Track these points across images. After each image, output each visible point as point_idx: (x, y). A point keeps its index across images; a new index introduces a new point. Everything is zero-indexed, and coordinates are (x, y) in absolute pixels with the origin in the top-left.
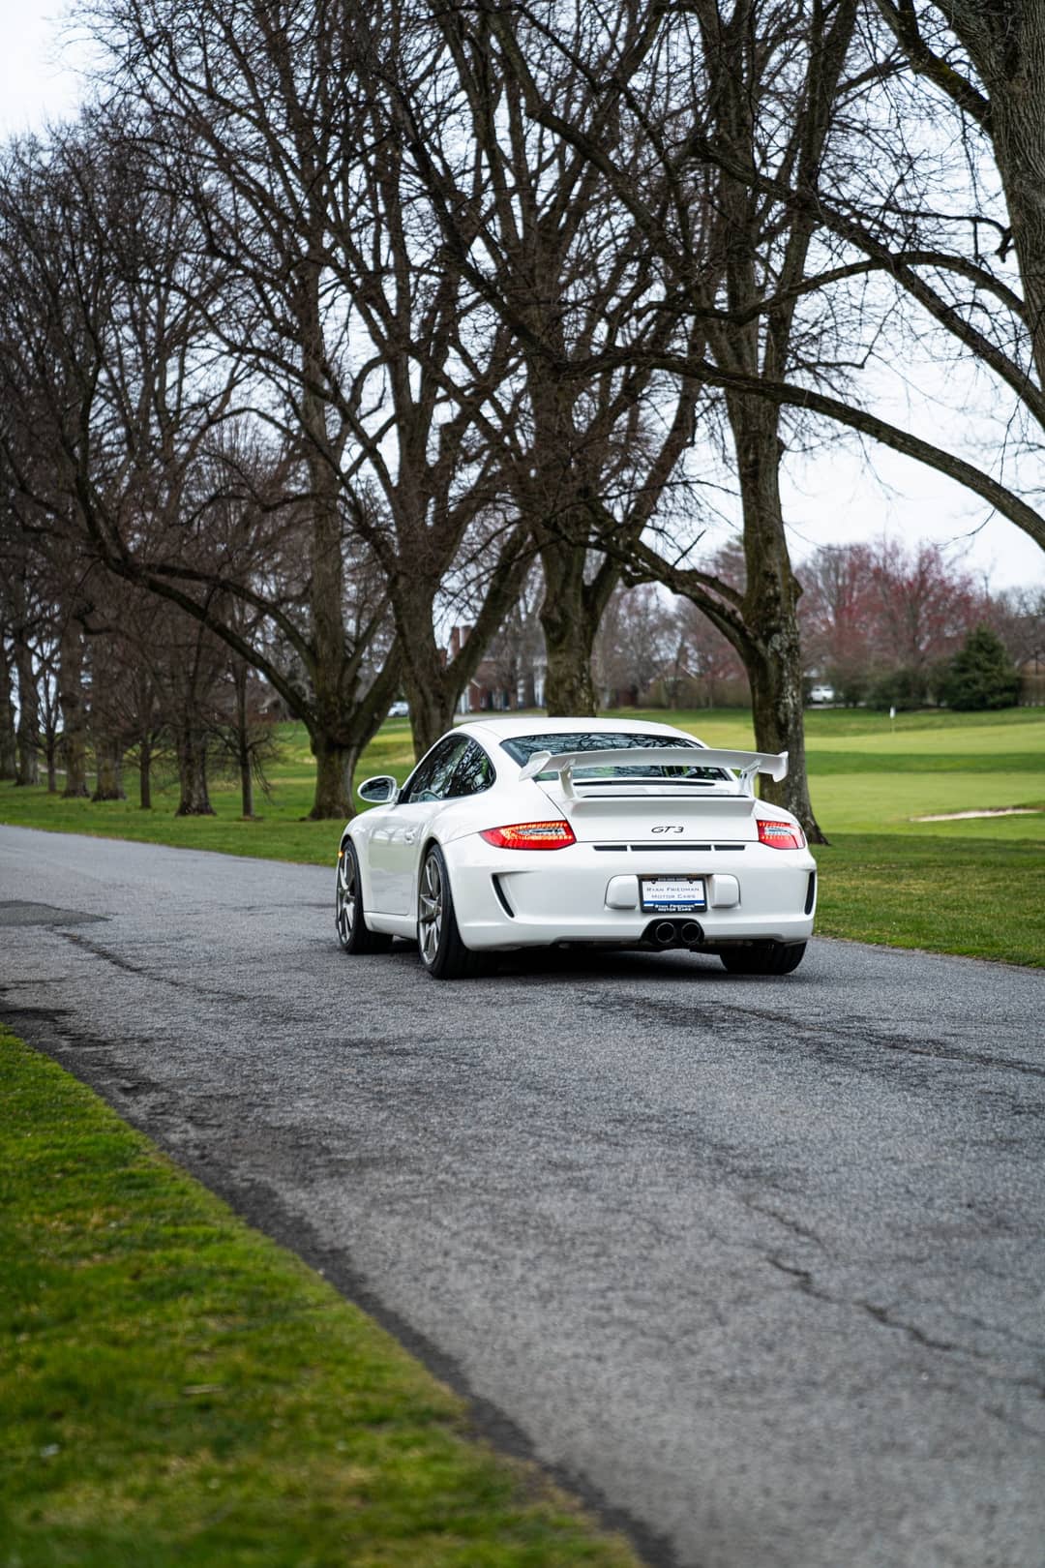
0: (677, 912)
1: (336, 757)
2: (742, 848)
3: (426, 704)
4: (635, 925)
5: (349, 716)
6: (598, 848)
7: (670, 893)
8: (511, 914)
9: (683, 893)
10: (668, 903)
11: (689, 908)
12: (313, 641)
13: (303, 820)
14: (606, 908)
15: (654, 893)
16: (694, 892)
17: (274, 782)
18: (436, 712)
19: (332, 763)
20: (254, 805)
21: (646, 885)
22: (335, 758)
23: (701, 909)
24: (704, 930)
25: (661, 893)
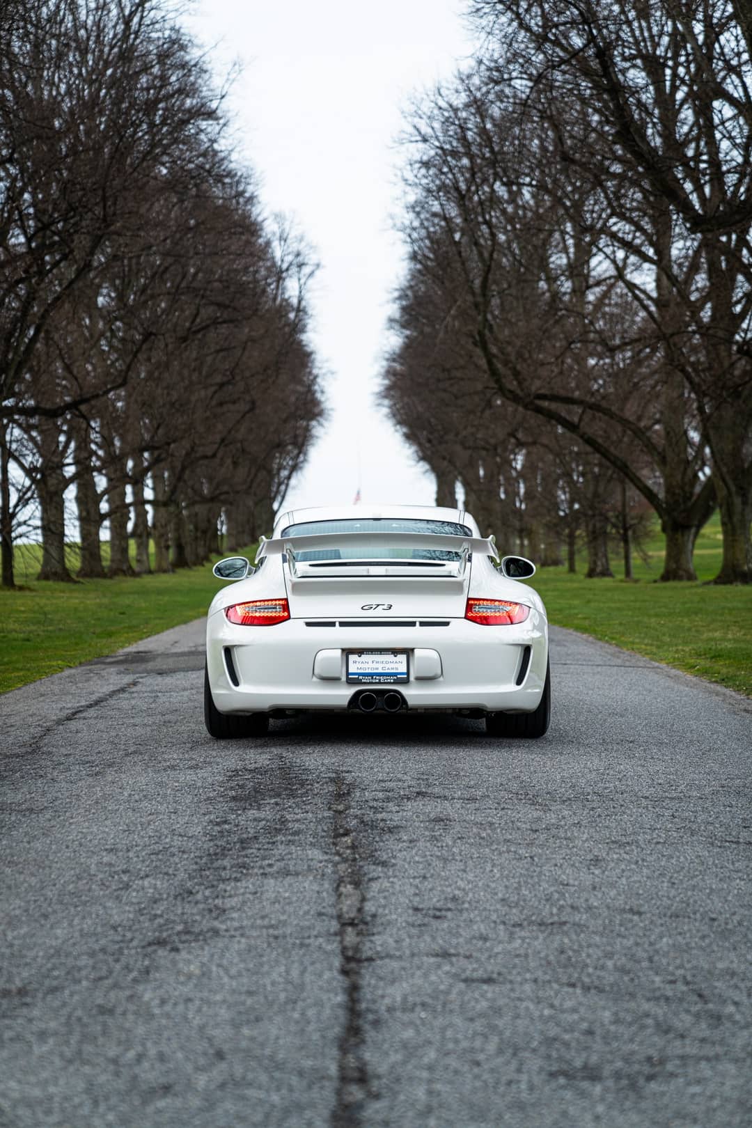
0: (380, 683)
1: (680, 533)
2: (447, 624)
3: (730, 494)
4: (341, 695)
5: (689, 504)
6: (308, 624)
7: (375, 665)
8: (236, 683)
9: (388, 666)
10: (371, 675)
11: (391, 679)
12: (664, 450)
13: (655, 581)
14: (315, 679)
15: (358, 665)
16: (398, 664)
17: (650, 553)
18: (738, 501)
19: (677, 540)
20: (633, 570)
21: (352, 658)
22: (679, 536)
23: (405, 682)
24: (408, 699)
25: (366, 666)
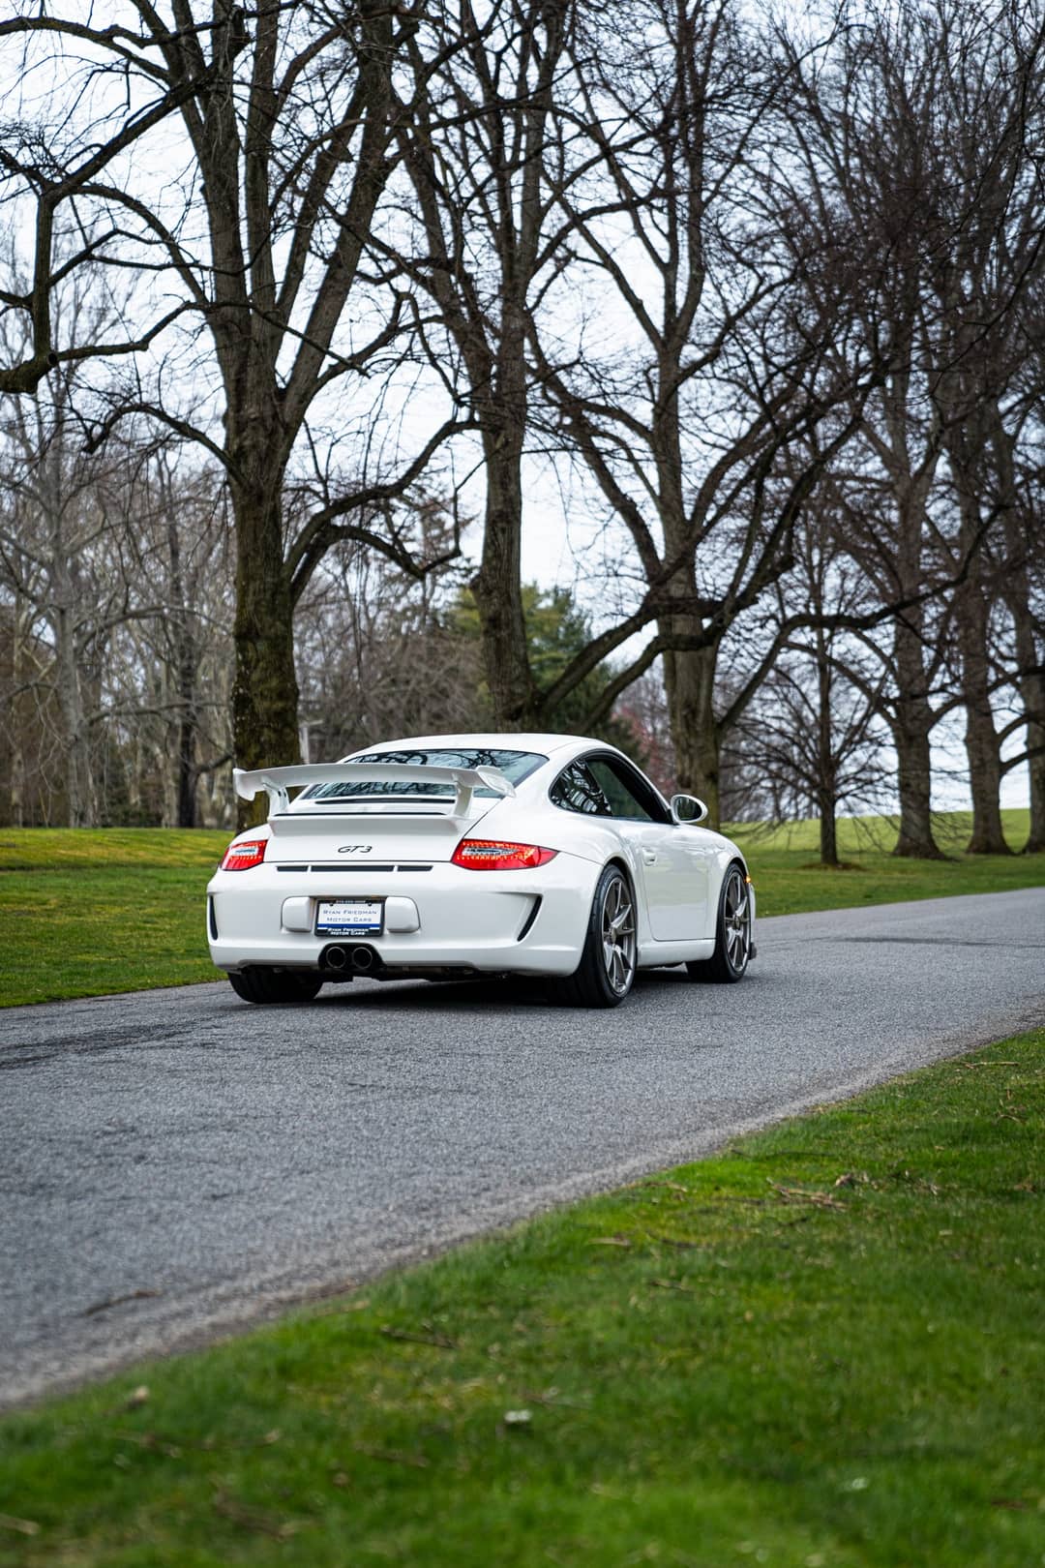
0: (350, 936)
2: (429, 868)
4: (310, 950)
6: (280, 869)
7: (347, 916)
8: (215, 936)
9: (359, 917)
10: (342, 926)
11: (362, 932)
14: (284, 931)
15: (328, 915)
16: (370, 915)
21: (324, 907)
23: (377, 933)
24: (382, 954)
25: (337, 916)
